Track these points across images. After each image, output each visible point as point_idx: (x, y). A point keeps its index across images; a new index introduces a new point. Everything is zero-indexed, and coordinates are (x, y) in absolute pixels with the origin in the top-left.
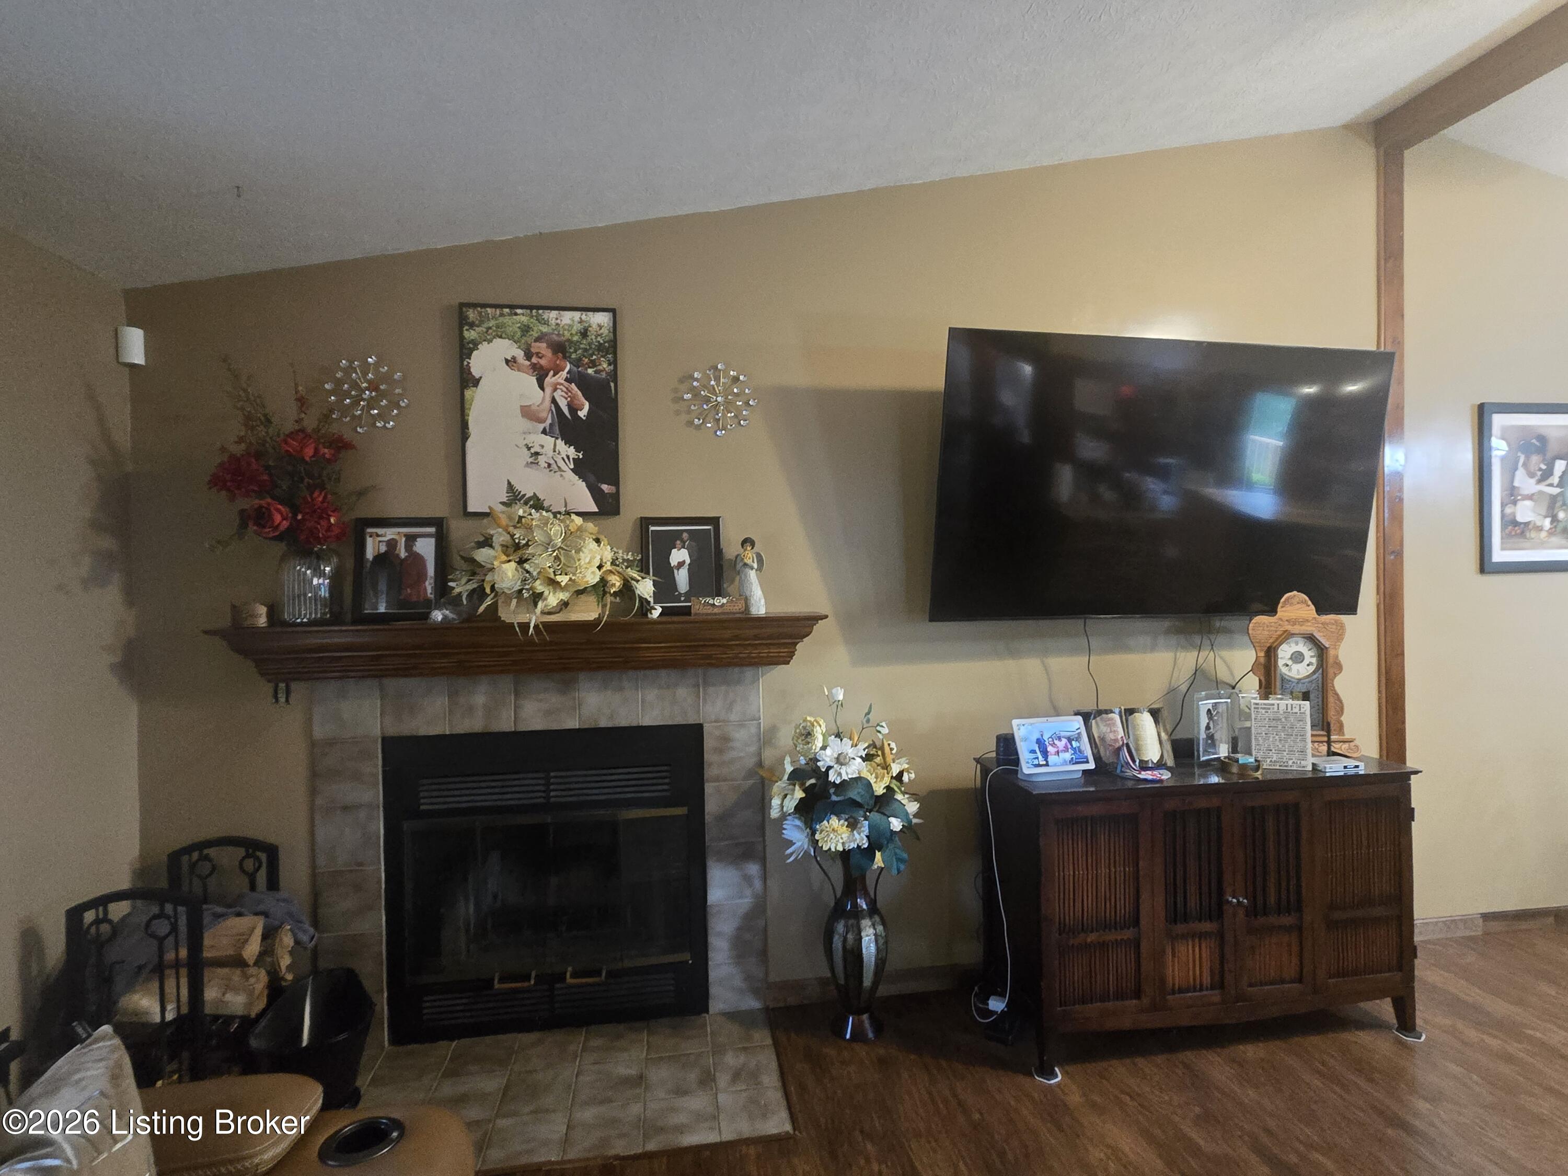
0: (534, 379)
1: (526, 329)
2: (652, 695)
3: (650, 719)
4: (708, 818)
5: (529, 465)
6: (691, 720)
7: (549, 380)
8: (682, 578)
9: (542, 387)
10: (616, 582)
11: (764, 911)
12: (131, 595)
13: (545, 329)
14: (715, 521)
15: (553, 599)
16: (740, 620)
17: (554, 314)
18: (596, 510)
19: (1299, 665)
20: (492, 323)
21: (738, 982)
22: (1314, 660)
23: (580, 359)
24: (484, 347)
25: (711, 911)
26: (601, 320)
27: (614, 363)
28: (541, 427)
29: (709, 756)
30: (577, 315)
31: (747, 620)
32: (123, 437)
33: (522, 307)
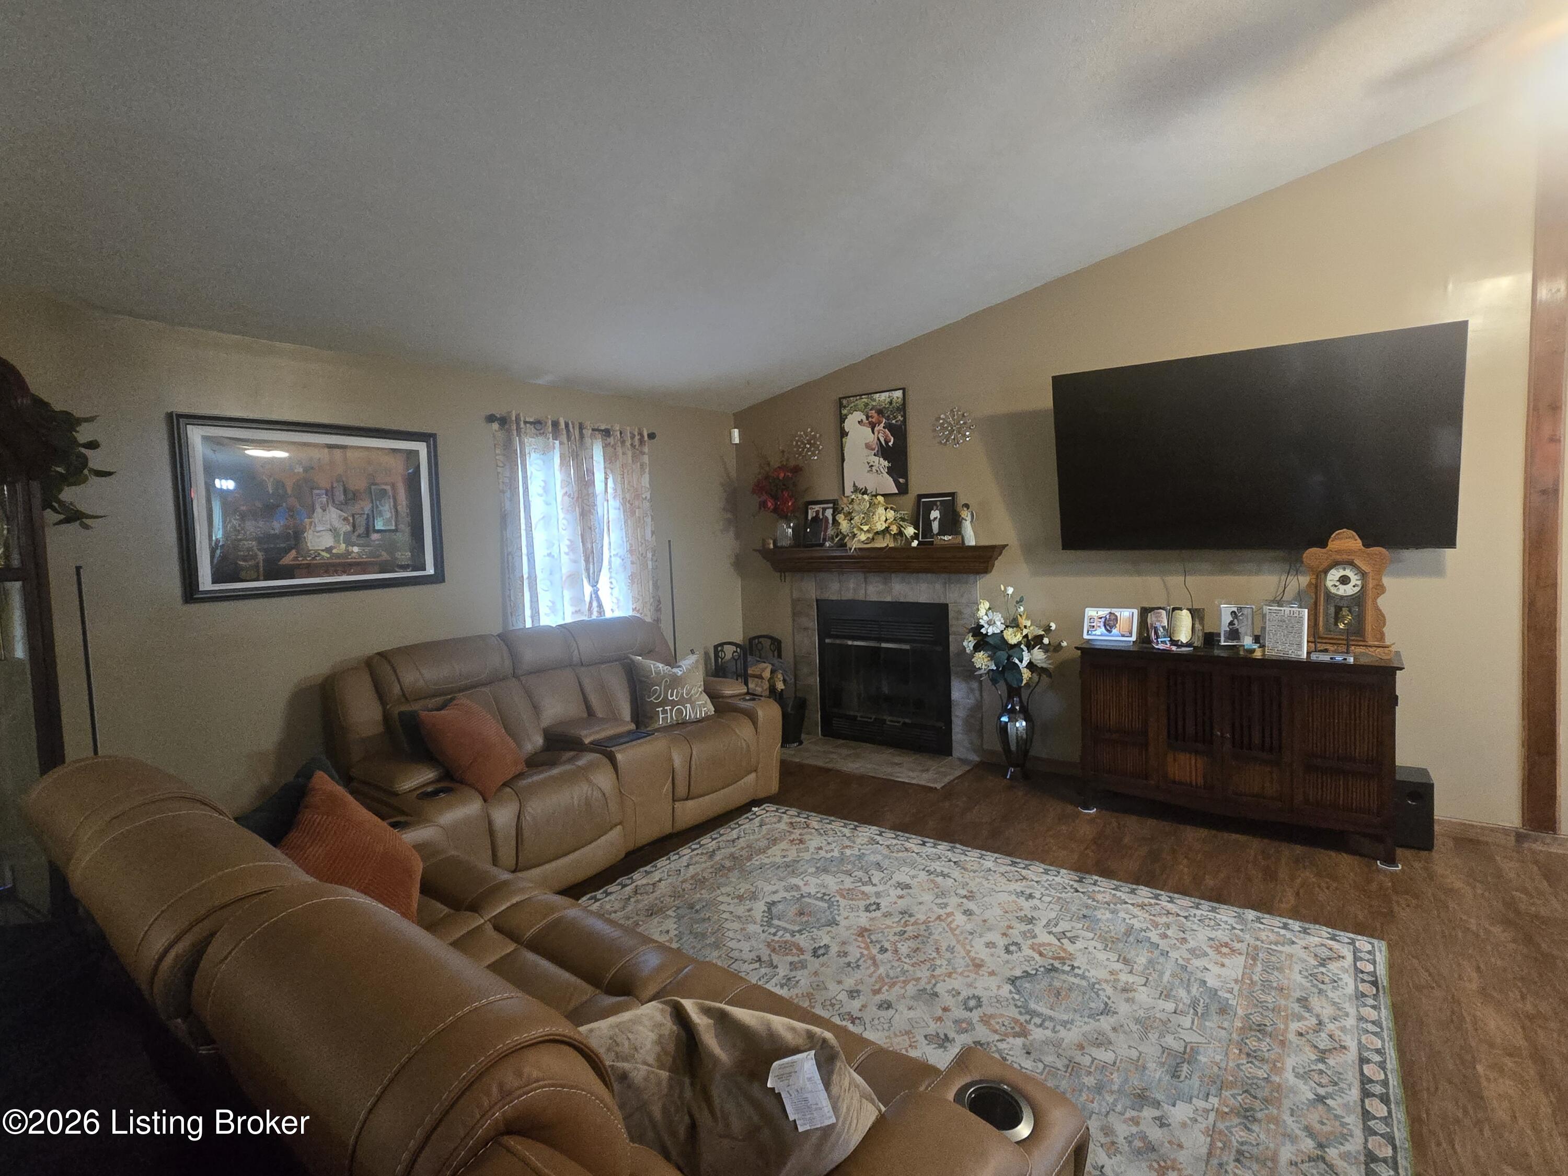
0: (870, 429)
1: (866, 405)
2: (924, 586)
3: (923, 599)
4: (951, 654)
5: (868, 471)
6: (942, 601)
7: (876, 429)
8: (935, 526)
9: (873, 433)
10: (894, 529)
11: (981, 707)
12: (738, 536)
13: (874, 403)
14: (952, 495)
15: (863, 537)
16: (959, 548)
17: (878, 395)
18: (897, 492)
19: (1345, 587)
20: (852, 405)
21: (966, 743)
22: (1359, 583)
23: (889, 416)
24: (850, 417)
25: (954, 703)
26: (899, 394)
27: (904, 416)
28: (873, 452)
29: (952, 622)
30: (887, 394)
31: (963, 548)
32: (733, 474)
33: (864, 395)
